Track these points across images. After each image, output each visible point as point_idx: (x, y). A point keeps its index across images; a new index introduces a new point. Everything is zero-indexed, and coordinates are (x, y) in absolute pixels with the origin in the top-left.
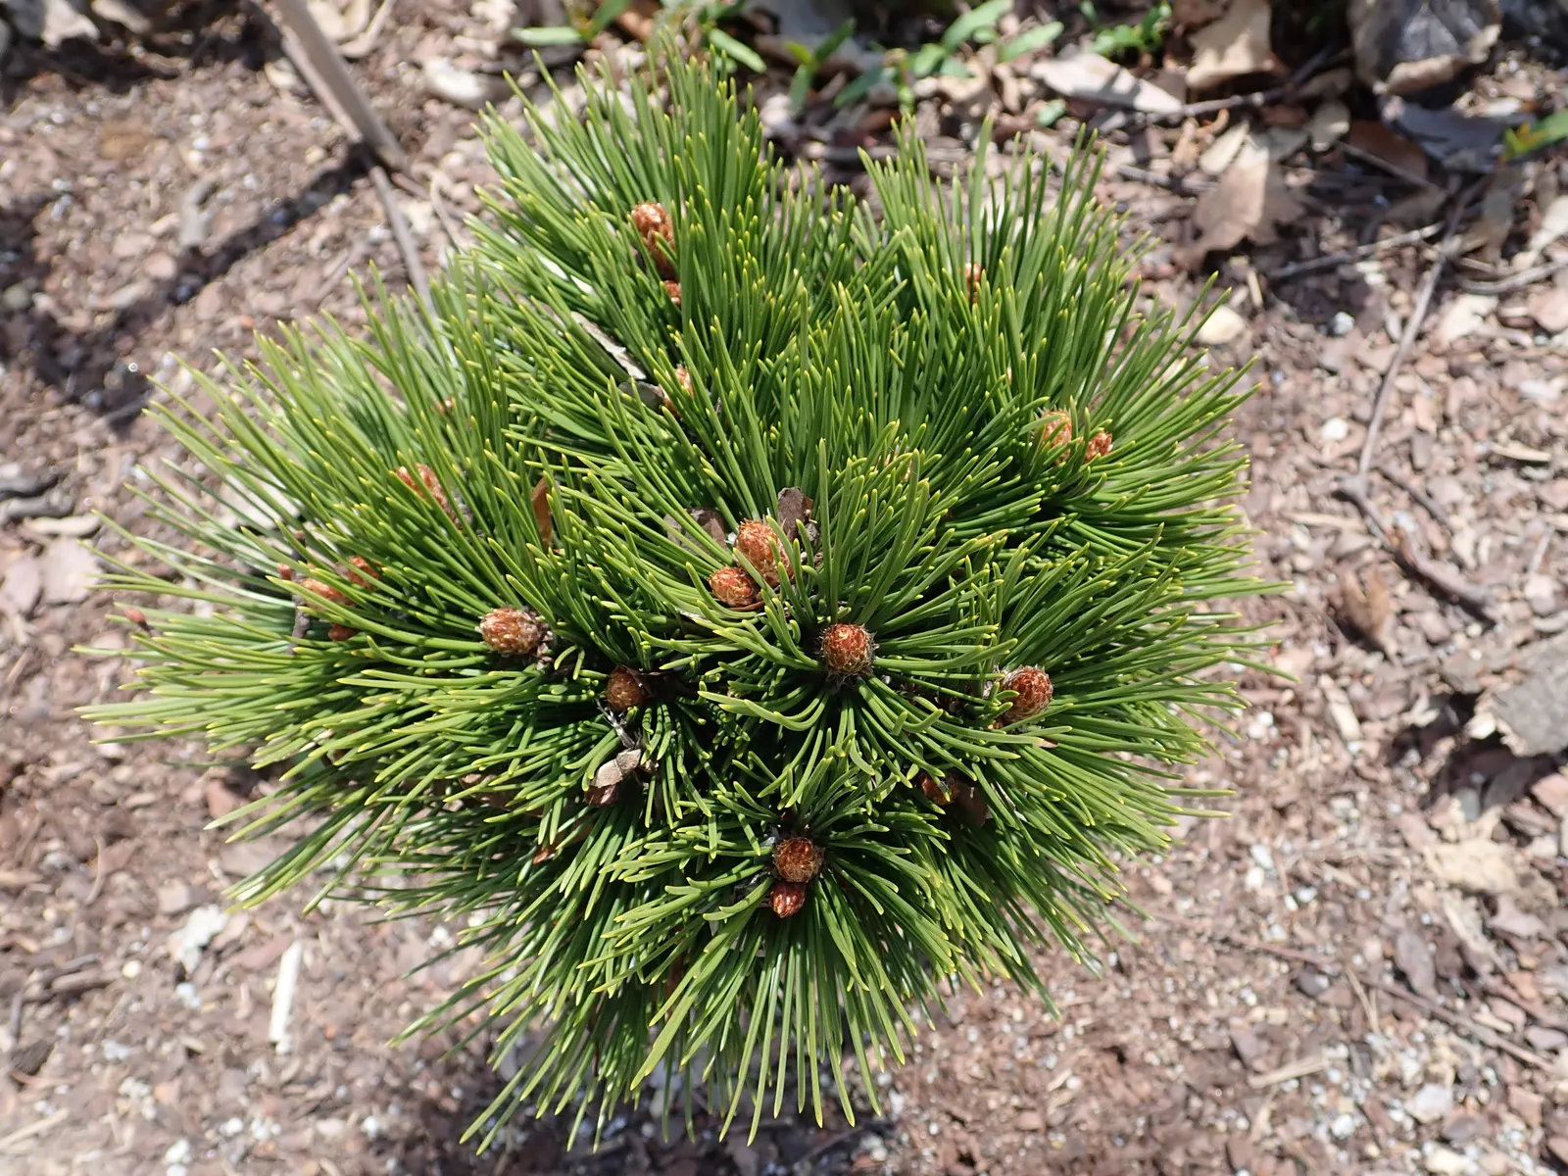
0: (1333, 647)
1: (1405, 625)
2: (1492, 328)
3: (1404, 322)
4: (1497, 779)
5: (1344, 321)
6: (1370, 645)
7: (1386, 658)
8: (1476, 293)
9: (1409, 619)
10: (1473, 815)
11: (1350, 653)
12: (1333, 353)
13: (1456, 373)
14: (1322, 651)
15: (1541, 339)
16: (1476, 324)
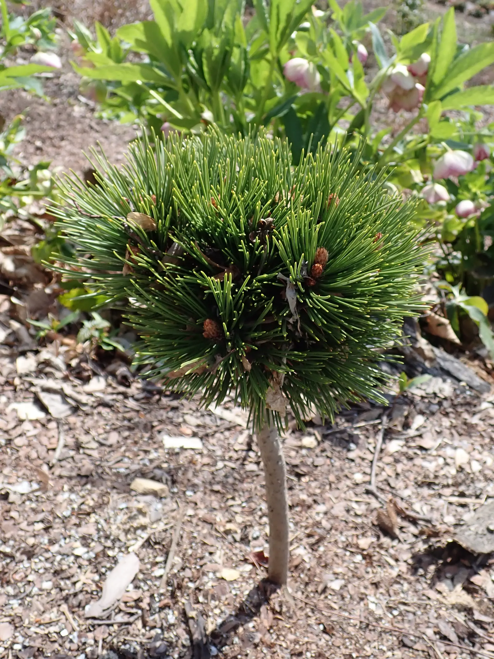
0: (378, 538)
1: (404, 532)
2: (405, 449)
3: (375, 448)
4: (456, 577)
5: (352, 446)
6: (393, 537)
7: (400, 541)
8: (397, 439)
9: (404, 530)
10: (451, 587)
11: (385, 540)
12: (351, 455)
13: (397, 461)
14: (374, 540)
15: (424, 452)
16: (399, 448)
